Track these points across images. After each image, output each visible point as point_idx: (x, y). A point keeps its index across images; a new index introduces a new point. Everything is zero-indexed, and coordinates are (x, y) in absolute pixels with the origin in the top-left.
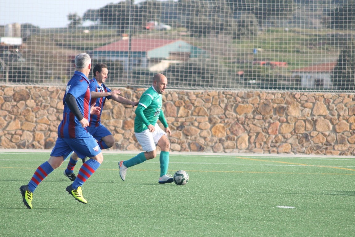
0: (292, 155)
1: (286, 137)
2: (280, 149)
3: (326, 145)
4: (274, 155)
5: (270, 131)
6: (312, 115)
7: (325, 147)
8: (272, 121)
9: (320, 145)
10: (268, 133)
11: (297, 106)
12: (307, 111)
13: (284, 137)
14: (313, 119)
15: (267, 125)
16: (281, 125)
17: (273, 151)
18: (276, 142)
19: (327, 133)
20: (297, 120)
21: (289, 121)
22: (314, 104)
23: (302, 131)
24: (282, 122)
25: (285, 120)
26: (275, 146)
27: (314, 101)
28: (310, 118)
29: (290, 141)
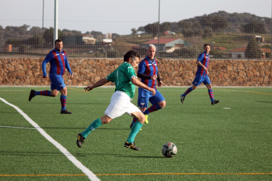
0: (229, 87)
1: (226, 78)
2: (224, 84)
3: (243, 82)
4: (221, 87)
5: (219, 76)
6: (237, 69)
7: (243, 83)
8: (220, 72)
9: (241, 82)
10: (218, 77)
11: (231, 66)
12: (235, 67)
13: (225, 79)
14: (237, 71)
15: (218, 74)
16: (224, 74)
17: (221, 85)
18: (222, 81)
19: (244, 77)
20: (231, 71)
21: (227, 72)
22: (238, 64)
23: (233, 76)
24: (224, 73)
25: (226, 72)
26: (221, 83)
27: (238, 63)
28: (236, 71)
29: (228, 80)
